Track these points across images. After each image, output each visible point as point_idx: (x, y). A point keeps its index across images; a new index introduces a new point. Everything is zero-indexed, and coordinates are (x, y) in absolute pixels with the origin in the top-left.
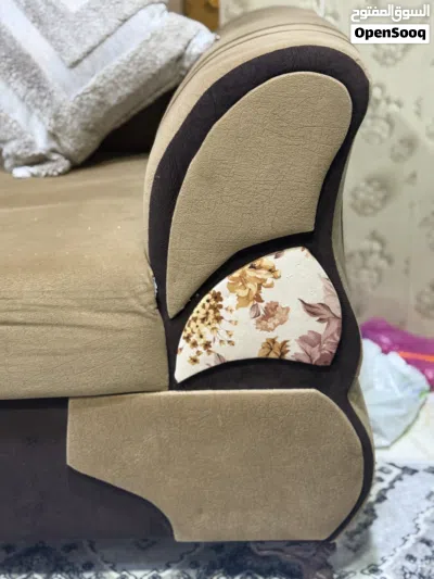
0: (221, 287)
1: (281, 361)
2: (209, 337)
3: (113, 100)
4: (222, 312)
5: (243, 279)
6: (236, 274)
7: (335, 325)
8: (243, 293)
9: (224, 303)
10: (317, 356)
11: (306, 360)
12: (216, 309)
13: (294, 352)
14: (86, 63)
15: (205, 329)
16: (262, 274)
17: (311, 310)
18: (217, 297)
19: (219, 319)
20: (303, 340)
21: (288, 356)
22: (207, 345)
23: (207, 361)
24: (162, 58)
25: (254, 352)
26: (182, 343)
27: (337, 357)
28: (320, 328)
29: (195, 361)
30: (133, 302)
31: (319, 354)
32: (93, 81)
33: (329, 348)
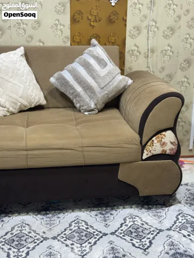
0: (154, 139)
1: (165, 154)
2: (151, 149)
3: (110, 96)
4: (154, 144)
5: (158, 137)
6: (157, 136)
7: (176, 146)
8: (158, 140)
9: (154, 142)
10: (172, 153)
11: (170, 154)
12: (152, 143)
13: (168, 152)
14: (105, 88)
15: (150, 148)
16: (162, 136)
17: (172, 143)
18: (153, 141)
19: (153, 145)
20: (170, 150)
21: (167, 153)
22: (150, 151)
23: (150, 154)
24: (122, 86)
25: (160, 152)
26: (145, 151)
27: (176, 153)
28: (173, 147)
29: (147, 154)
30: (136, 142)
31: (173, 152)
32: (106, 92)
33: (175, 151)
